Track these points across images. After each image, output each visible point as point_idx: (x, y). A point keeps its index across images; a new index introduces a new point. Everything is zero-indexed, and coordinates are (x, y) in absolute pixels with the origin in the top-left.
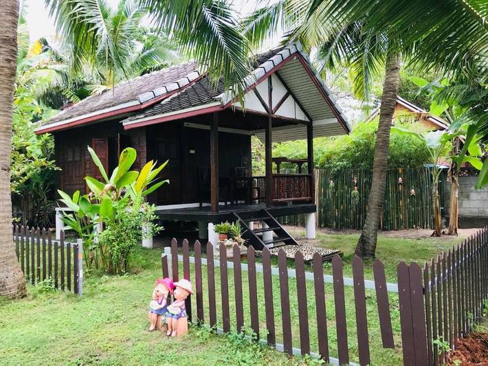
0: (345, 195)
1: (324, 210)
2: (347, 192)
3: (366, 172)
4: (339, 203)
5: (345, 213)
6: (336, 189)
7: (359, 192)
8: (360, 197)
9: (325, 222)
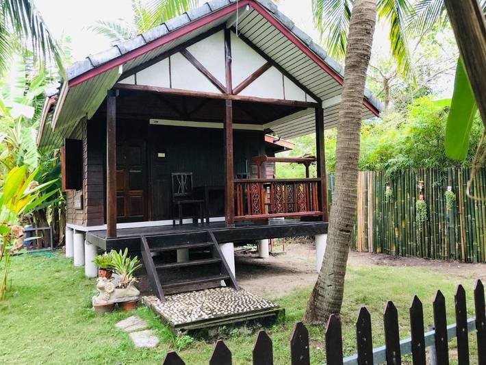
0: (407, 206)
1: (380, 229)
2: (410, 203)
3: (435, 171)
4: (399, 219)
5: (408, 235)
6: (395, 198)
7: (427, 202)
8: (428, 211)
9: (382, 246)
